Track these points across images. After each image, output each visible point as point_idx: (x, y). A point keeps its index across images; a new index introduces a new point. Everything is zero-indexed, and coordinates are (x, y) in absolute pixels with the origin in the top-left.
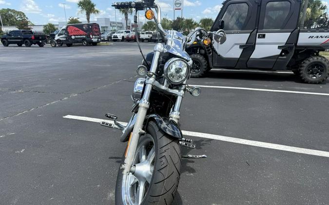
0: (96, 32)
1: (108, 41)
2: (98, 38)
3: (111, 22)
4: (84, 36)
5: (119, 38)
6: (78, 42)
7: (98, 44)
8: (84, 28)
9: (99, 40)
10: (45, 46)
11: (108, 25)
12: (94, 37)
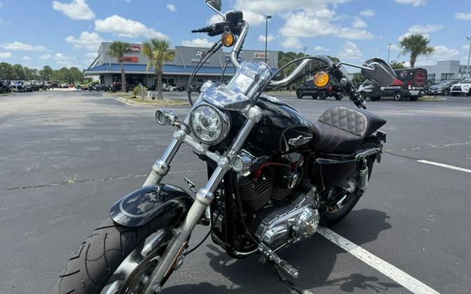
0: (420, 81)
1: (442, 94)
2: (421, 90)
3: (461, 67)
4: (399, 87)
5: (463, 91)
6: (388, 95)
7: (419, 98)
8: (402, 75)
9: (423, 93)
10: (343, 99)
11: (456, 72)
12: (414, 88)
